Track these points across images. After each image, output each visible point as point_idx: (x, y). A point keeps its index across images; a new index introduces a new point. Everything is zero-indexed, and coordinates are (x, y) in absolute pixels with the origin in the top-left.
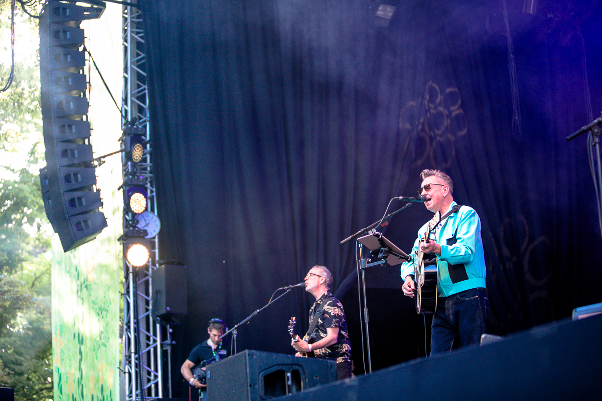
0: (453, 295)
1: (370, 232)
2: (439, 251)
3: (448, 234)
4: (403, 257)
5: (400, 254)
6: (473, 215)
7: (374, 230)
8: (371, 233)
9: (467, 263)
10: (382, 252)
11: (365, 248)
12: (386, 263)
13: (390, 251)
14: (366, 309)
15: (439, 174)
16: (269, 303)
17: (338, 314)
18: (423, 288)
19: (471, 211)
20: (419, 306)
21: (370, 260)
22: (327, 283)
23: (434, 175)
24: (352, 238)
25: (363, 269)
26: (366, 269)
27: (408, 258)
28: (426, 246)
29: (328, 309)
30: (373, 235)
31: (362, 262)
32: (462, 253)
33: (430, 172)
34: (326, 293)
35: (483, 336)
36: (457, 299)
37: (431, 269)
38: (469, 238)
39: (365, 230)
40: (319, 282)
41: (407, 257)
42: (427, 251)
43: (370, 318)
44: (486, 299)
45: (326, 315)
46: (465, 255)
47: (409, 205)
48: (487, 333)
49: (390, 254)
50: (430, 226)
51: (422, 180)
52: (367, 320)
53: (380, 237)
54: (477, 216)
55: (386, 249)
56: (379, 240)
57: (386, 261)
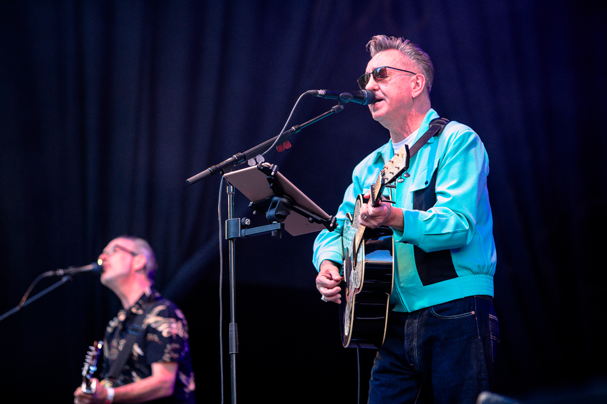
0: (423, 310)
1: (252, 162)
2: (399, 224)
3: (417, 181)
4: (319, 218)
5: (313, 213)
6: (473, 144)
7: (261, 158)
8: (252, 165)
9: (459, 249)
10: (273, 207)
11: (239, 197)
12: (282, 230)
13: (293, 204)
14: (233, 327)
15: (407, 47)
16: (24, 302)
17: (177, 336)
18: (358, 297)
19: (470, 134)
20: (347, 330)
21: (248, 222)
22: (148, 271)
23: (397, 48)
24: (213, 173)
25: (232, 239)
26: (238, 241)
27: (330, 222)
28: (371, 213)
29: (156, 322)
30: (259, 168)
31: (232, 224)
32: (449, 228)
33: (388, 42)
34: (148, 291)
35: (483, 397)
36: (430, 315)
37: (380, 258)
38: (465, 196)
39: (240, 158)
40: (131, 266)
41: (327, 219)
42: (374, 223)
43: (240, 347)
44: (493, 320)
45: (151, 337)
46: (454, 232)
47: (339, 109)
48: (492, 390)
49: (292, 212)
50: (383, 175)
51: (370, 58)
52: (233, 350)
53: (273, 173)
54: (481, 146)
55: (284, 200)
56: (270, 180)
57: (282, 226)
